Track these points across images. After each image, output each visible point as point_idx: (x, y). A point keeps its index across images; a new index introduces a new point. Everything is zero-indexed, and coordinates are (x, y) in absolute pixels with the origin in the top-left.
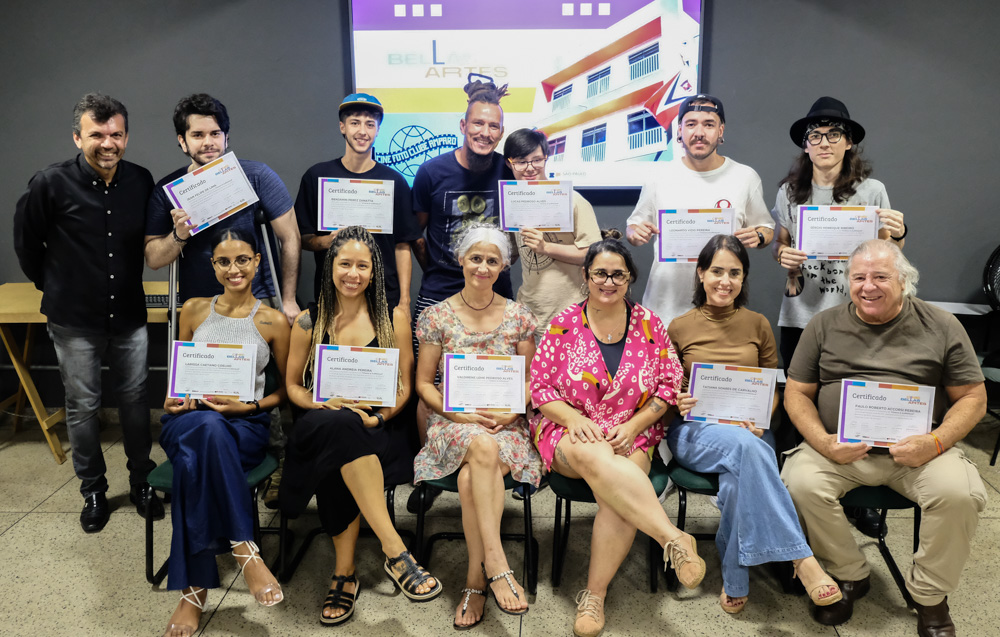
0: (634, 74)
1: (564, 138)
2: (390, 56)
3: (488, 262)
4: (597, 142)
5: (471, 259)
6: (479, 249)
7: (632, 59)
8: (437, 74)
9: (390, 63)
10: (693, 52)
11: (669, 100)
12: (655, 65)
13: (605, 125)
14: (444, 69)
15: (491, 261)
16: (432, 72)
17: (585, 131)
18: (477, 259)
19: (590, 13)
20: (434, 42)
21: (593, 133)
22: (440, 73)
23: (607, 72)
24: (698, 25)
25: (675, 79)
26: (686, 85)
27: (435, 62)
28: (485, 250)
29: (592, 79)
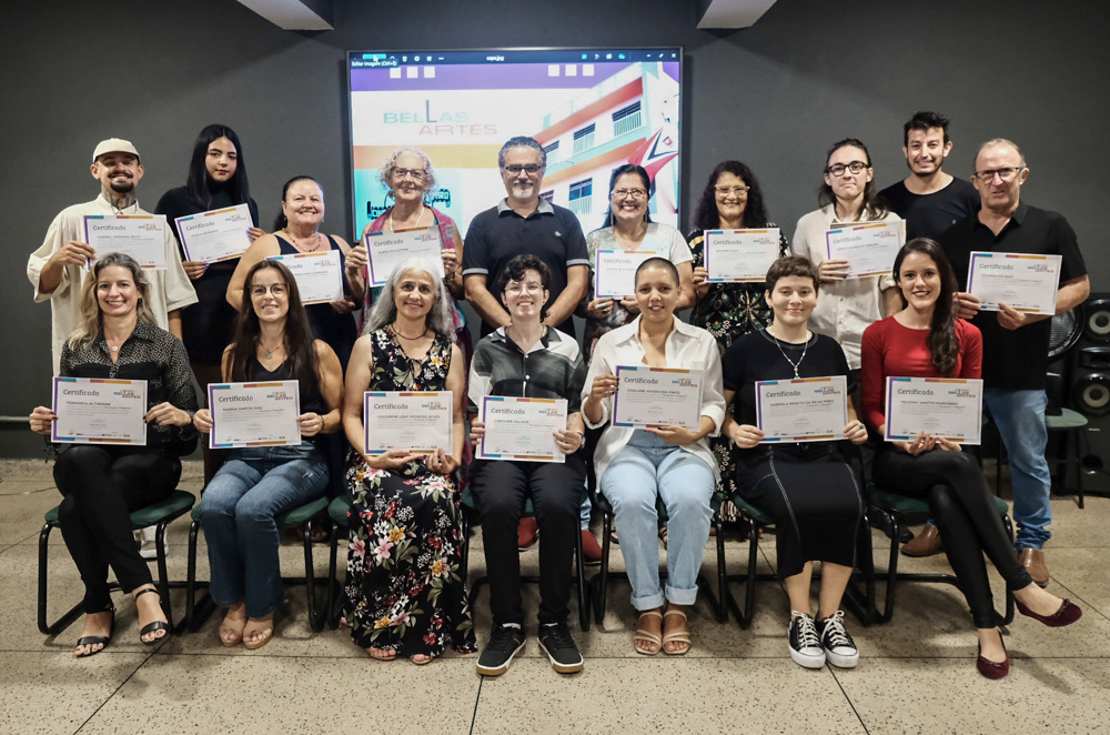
0: (618, 131)
1: (552, 192)
2: (385, 115)
3: (420, 289)
4: (583, 195)
5: (402, 288)
6: (410, 276)
7: (616, 116)
8: (430, 131)
9: (385, 121)
10: (674, 110)
11: (652, 156)
12: (638, 123)
13: (590, 180)
14: (437, 127)
15: (423, 289)
16: (426, 130)
17: (572, 186)
18: (409, 287)
19: (575, 74)
20: (427, 102)
21: (580, 187)
22: (433, 131)
23: (591, 128)
24: (678, 85)
25: (658, 135)
26: (667, 141)
27: (428, 121)
28: (416, 277)
29: (578, 135)
